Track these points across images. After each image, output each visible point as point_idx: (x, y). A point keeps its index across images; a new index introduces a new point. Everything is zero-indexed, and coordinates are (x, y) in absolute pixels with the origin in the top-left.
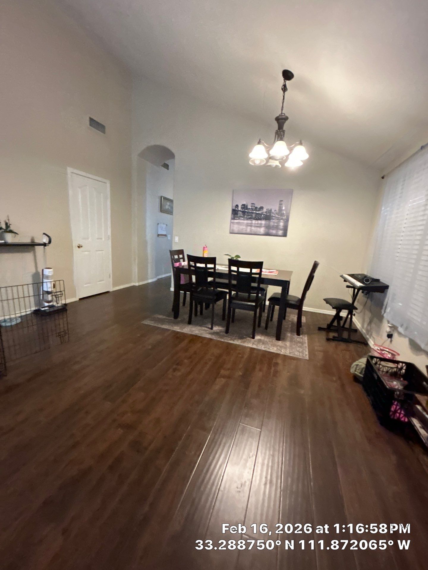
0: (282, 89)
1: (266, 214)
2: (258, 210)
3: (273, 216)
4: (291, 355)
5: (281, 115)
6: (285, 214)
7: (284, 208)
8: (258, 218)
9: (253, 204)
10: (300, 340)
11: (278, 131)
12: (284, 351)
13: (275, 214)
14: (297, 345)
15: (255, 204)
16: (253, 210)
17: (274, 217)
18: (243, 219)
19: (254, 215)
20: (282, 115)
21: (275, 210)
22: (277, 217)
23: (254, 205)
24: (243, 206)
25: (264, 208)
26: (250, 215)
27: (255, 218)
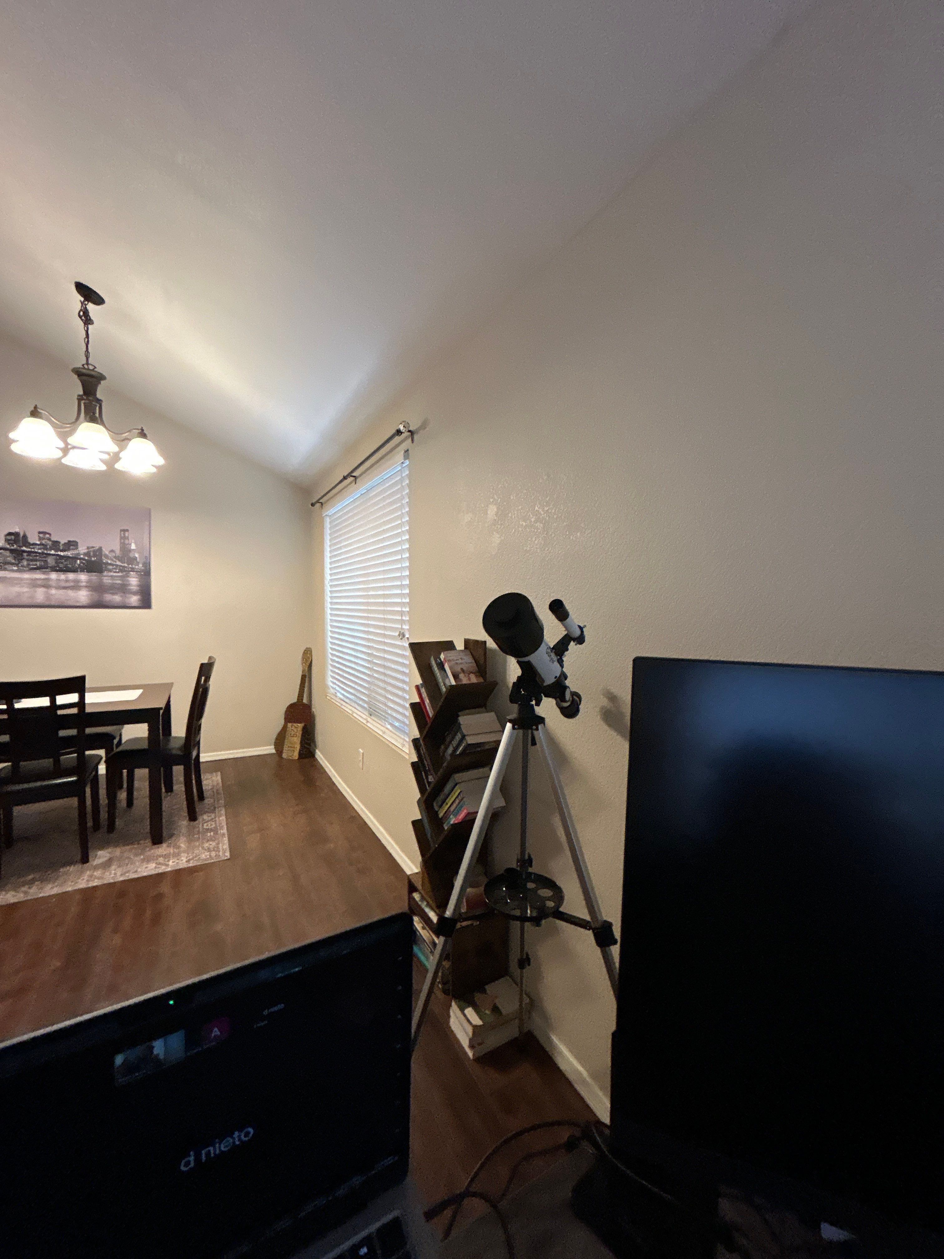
0: (80, 317)
1: (86, 558)
2: (61, 548)
3: (107, 564)
4: (191, 865)
5: (86, 366)
6: (138, 560)
7: (133, 547)
8: (66, 566)
9: (44, 533)
10: (211, 826)
11: (85, 397)
12: (173, 862)
13: (112, 560)
14: (203, 839)
15: (50, 534)
16: (47, 549)
17: (110, 564)
18: (16, 568)
19: (51, 561)
20: (88, 369)
21: (112, 551)
22: (121, 566)
23: (47, 536)
24: (13, 537)
25: (79, 544)
26: (39, 561)
27: (56, 567)
